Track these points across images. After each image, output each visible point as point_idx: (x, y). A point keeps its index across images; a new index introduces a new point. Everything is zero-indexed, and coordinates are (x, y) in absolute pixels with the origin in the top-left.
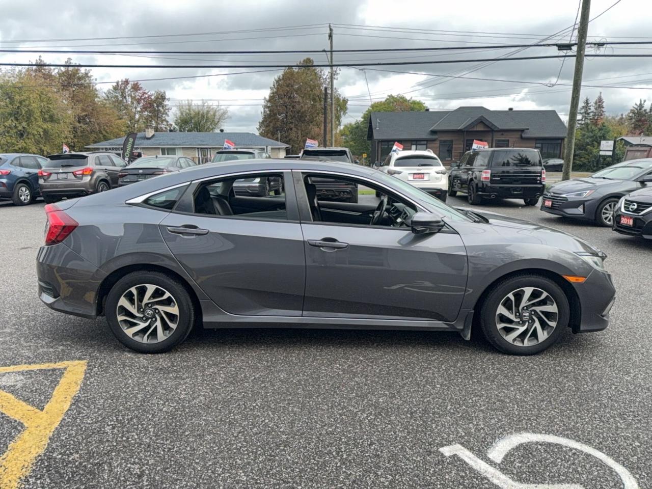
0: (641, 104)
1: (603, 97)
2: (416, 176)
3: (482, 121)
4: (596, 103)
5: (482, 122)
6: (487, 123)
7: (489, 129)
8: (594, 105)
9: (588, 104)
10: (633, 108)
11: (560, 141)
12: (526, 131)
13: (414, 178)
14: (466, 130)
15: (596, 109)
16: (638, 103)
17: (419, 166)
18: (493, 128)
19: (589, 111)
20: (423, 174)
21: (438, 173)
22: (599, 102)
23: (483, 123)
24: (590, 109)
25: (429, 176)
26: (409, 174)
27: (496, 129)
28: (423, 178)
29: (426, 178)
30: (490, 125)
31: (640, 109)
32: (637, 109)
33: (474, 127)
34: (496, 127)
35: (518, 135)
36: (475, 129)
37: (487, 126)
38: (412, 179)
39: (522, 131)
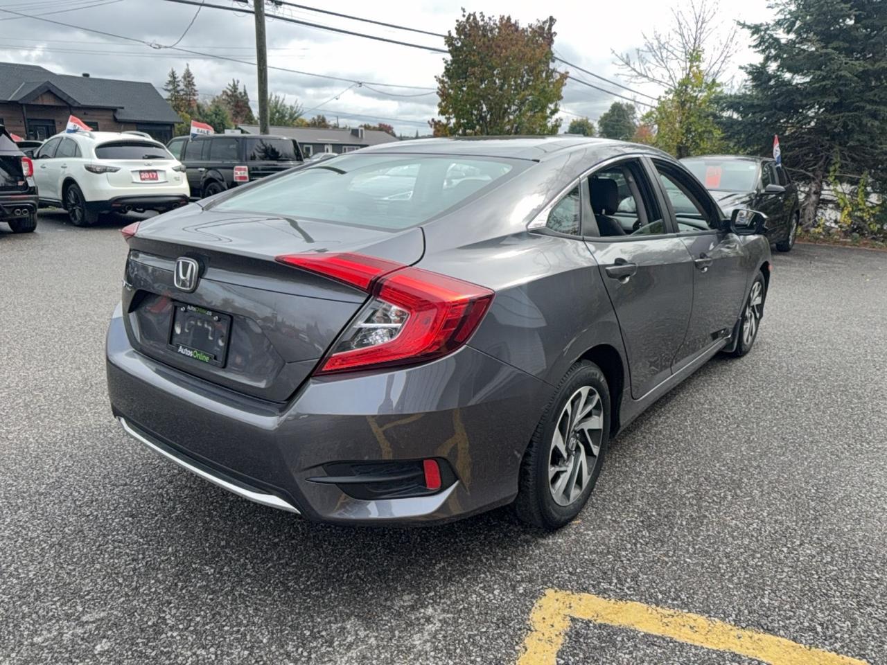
0: (234, 85)
1: (192, 71)
2: (144, 175)
3: (49, 90)
4: (184, 78)
5: (49, 92)
6: (59, 94)
7: (65, 105)
8: (183, 80)
9: (175, 78)
10: (225, 89)
11: (168, 128)
12: (120, 110)
13: (142, 179)
14: (23, 102)
15: (186, 86)
16: (232, 84)
17: (144, 158)
18: (69, 102)
19: (179, 88)
20: (155, 171)
21: (176, 170)
22: (189, 77)
23: (52, 93)
24: (179, 86)
25: (165, 176)
26: (133, 172)
27: (76, 105)
28: (157, 179)
29: (161, 177)
30: (65, 99)
31: (235, 91)
32: (231, 91)
33: (37, 98)
34: (75, 101)
35: (109, 115)
36: (40, 103)
37: (61, 100)
38: (139, 181)
39: (114, 110)
